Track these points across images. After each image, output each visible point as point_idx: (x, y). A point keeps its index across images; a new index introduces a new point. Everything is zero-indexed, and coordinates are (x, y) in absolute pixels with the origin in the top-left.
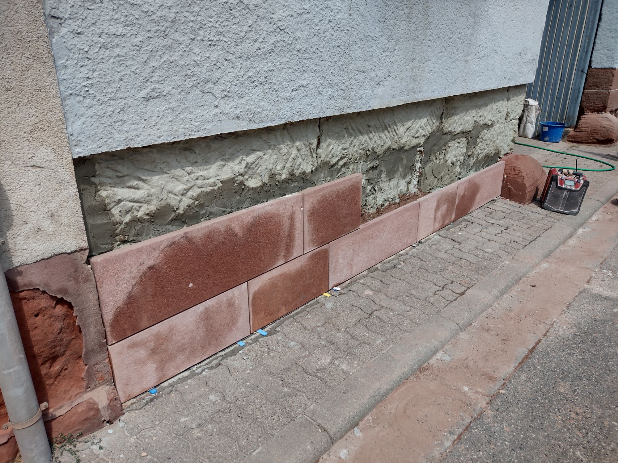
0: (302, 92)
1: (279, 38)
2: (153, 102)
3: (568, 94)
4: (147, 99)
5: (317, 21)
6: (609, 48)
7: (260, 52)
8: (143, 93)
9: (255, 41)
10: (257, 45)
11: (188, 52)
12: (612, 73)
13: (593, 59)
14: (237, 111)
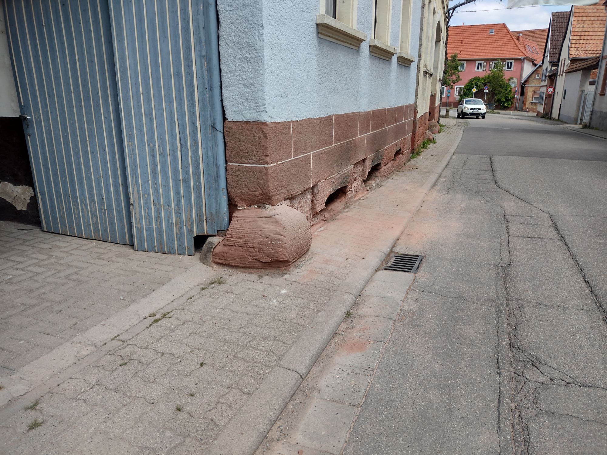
3: (199, 172)
6: (246, 82)
12: (262, 131)
13: (225, 103)
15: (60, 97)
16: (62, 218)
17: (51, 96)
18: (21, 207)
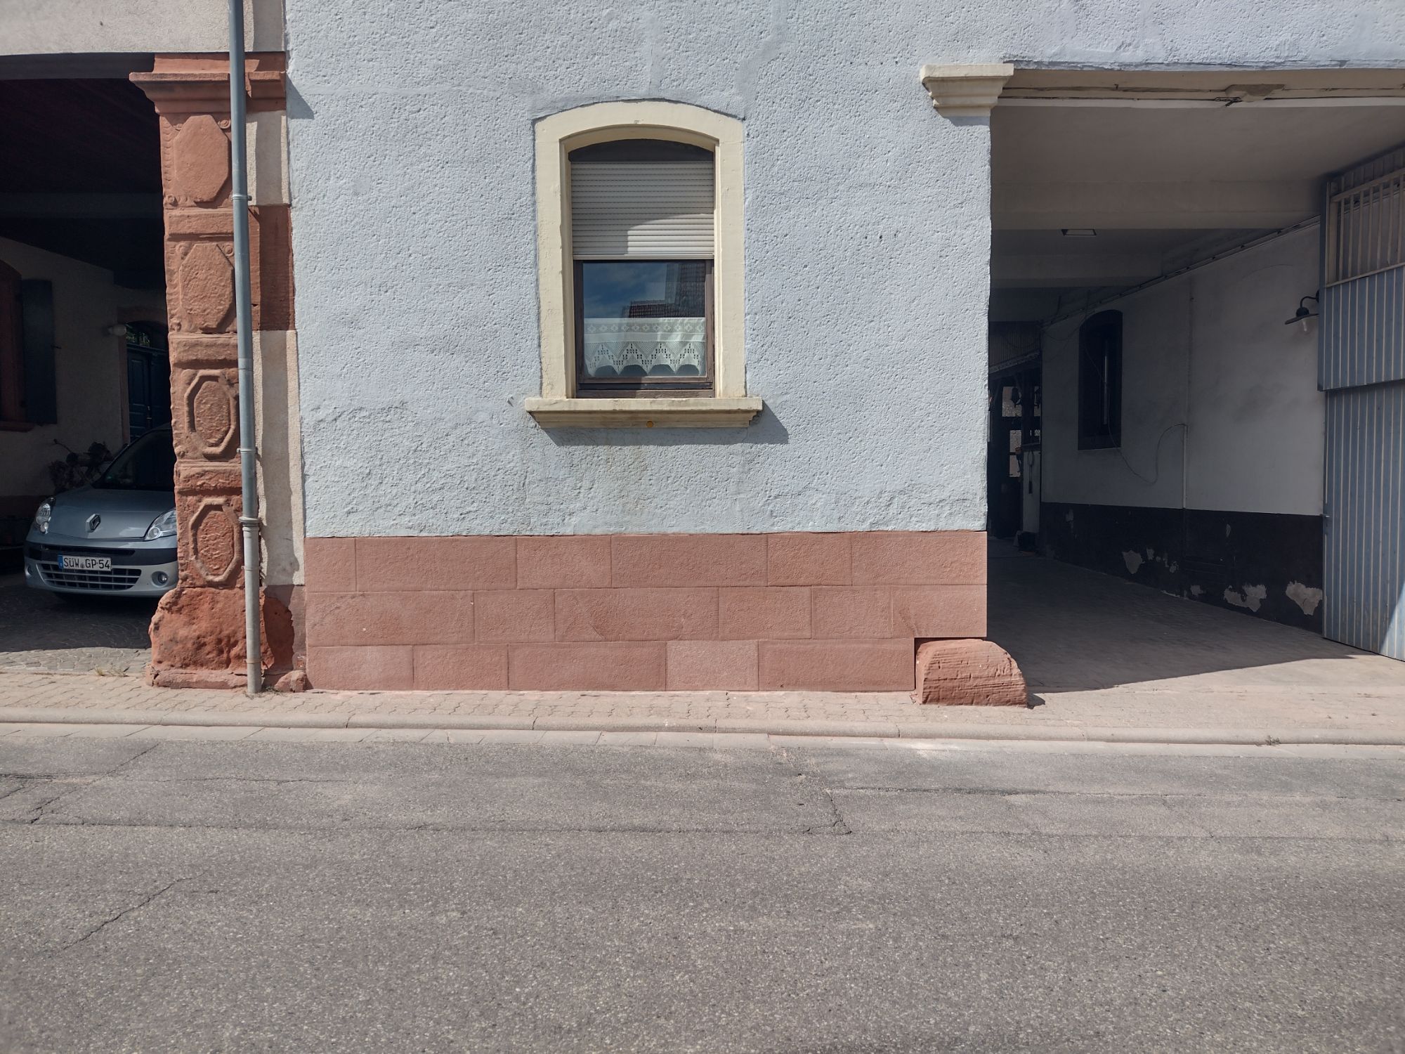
0: (471, 516)
1: (449, 480)
2: (352, 515)
4: (349, 513)
5: (485, 469)
7: (431, 489)
8: (346, 510)
9: (427, 483)
10: (428, 485)
11: (376, 489)
14: (411, 524)
15: (1361, 496)
16: (1343, 624)
17: (1353, 495)
18: (1309, 611)
